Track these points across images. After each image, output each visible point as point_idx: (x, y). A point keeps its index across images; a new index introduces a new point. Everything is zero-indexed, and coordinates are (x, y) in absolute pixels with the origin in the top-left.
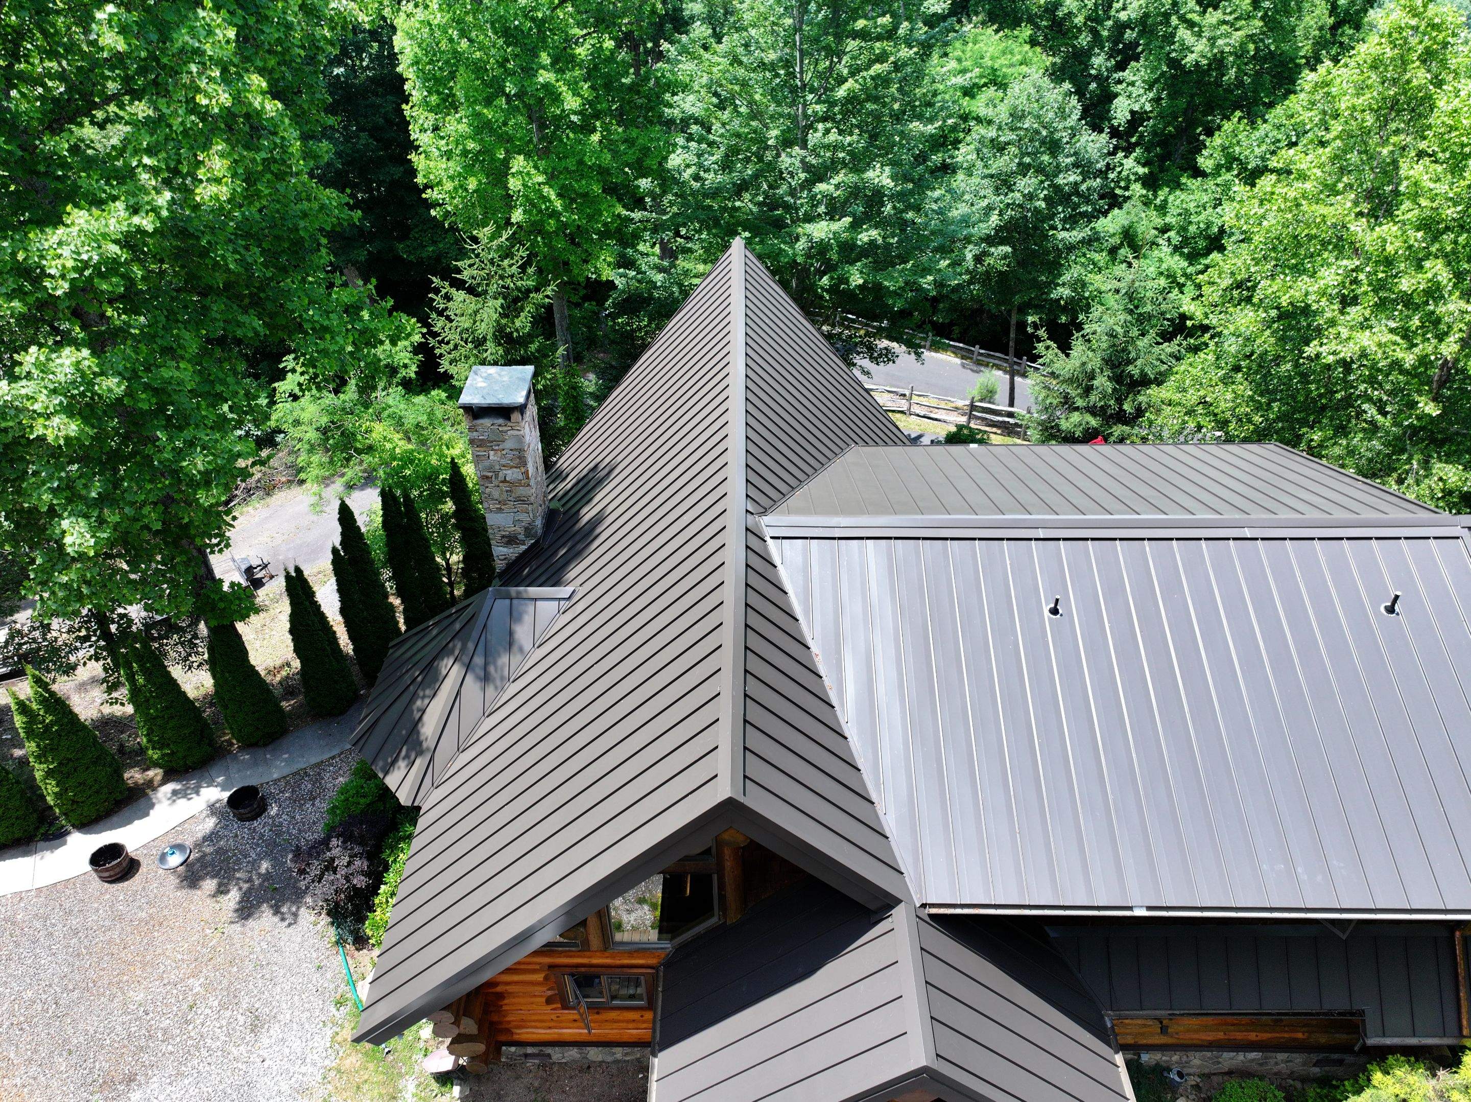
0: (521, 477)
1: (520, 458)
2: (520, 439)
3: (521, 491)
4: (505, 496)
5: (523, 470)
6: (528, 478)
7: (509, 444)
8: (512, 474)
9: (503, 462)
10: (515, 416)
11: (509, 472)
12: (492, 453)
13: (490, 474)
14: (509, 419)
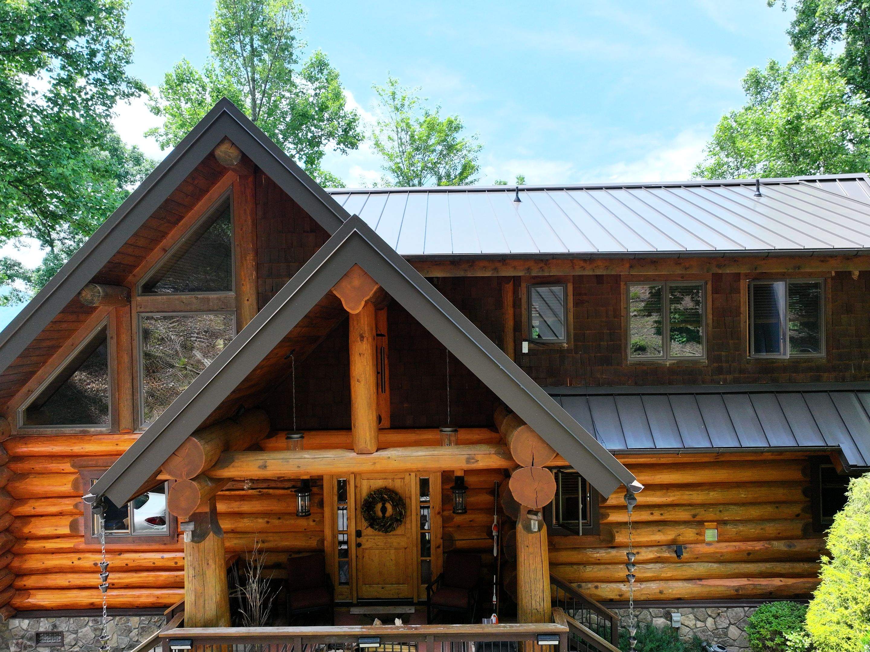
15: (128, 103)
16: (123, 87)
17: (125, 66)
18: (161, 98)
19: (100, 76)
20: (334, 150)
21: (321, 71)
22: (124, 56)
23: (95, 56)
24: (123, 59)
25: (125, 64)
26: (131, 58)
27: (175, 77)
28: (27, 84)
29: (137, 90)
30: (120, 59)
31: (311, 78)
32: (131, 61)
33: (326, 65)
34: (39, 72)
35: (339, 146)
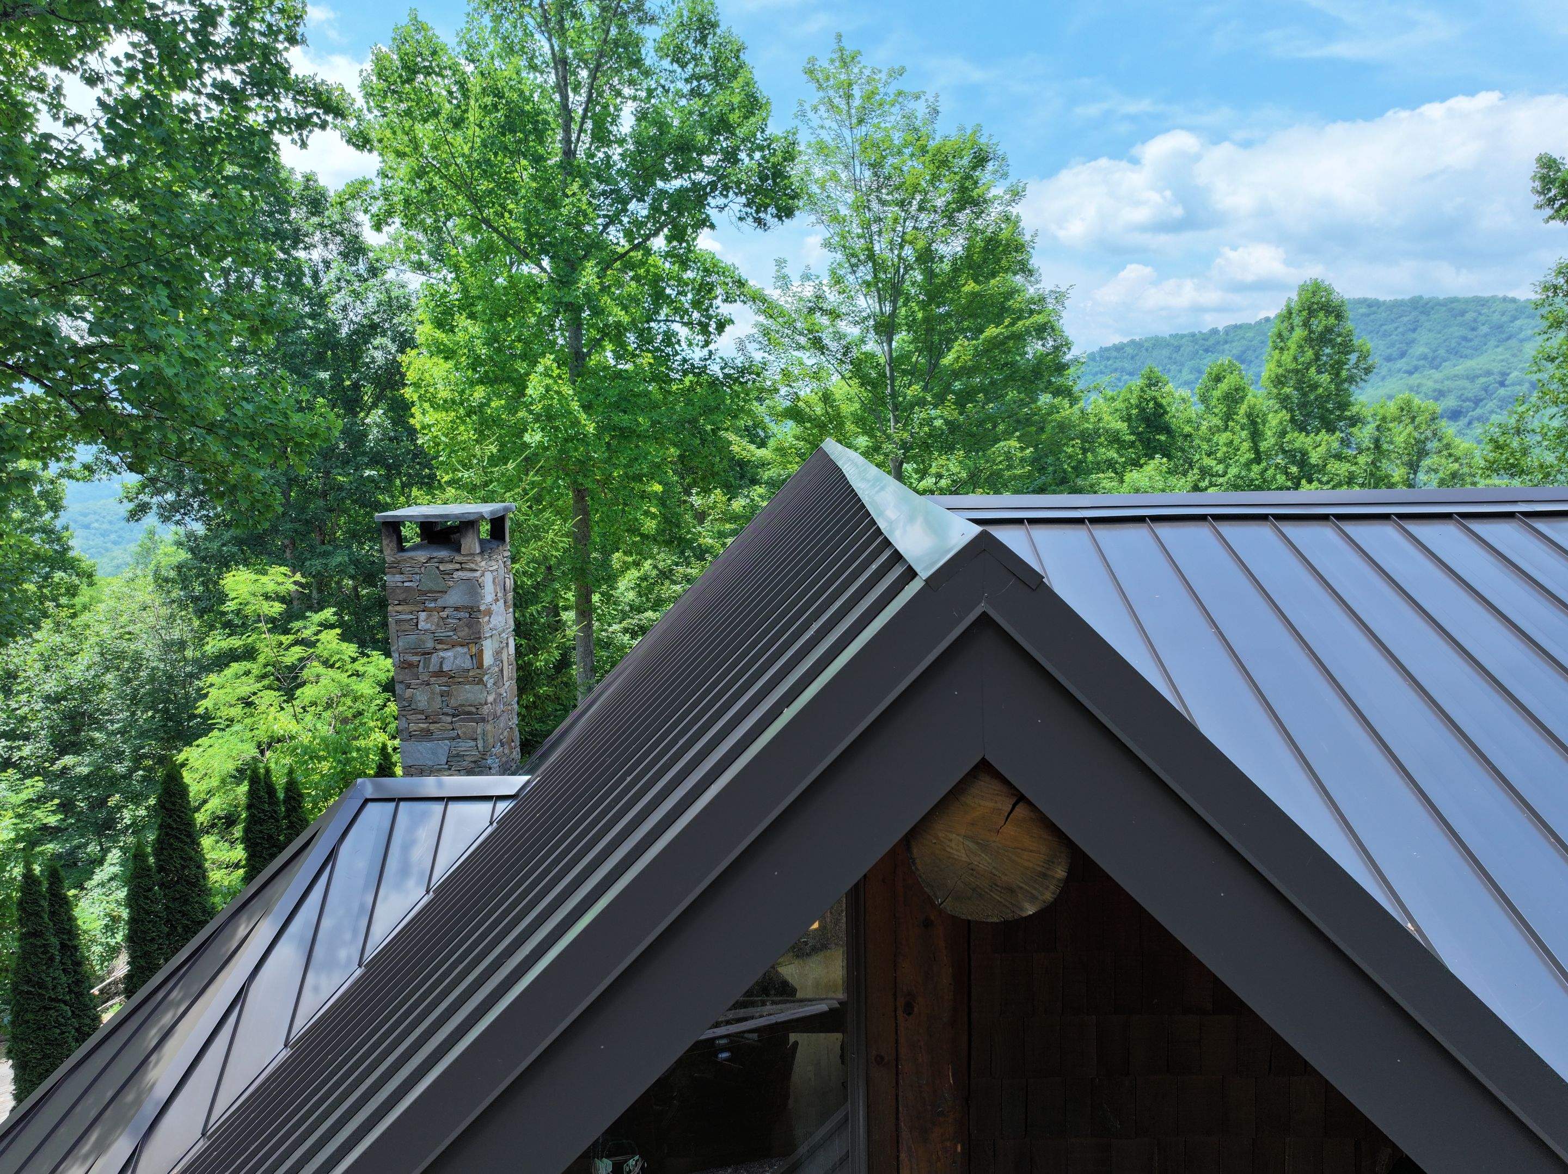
0: (468, 664)
1: (469, 626)
2: (474, 587)
3: (467, 694)
4: (437, 703)
5: (474, 650)
6: (480, 666)
7: (454, 598)
8: (454, 659)
9: (441, 633)
10: (470, 544)
11: (449, 654)
12: (423, 615)
13: (415, 659)
14: (458, 550)
15: (299, 143)
16: (287, 104)
17: (286, 49)
18: (369, 110)
19: (228, 75)
20: (741, 219)
21: (702, 41)
22: (282, 25)
23: (215, 25)
24: (280, 31)
25: (286, 44)
26: (300, 30)
27: (398, 63)
28: (58, 89)
29: (320, 111)
30: (272, 32)
31: (678, 55)
32: (299, 38)
33: (714, 25)
34: (82, 62)
35: (749, 210)
